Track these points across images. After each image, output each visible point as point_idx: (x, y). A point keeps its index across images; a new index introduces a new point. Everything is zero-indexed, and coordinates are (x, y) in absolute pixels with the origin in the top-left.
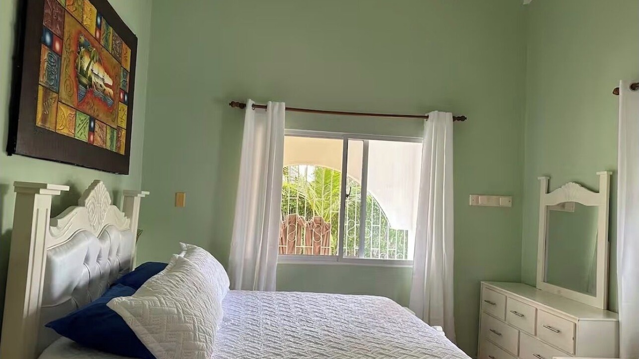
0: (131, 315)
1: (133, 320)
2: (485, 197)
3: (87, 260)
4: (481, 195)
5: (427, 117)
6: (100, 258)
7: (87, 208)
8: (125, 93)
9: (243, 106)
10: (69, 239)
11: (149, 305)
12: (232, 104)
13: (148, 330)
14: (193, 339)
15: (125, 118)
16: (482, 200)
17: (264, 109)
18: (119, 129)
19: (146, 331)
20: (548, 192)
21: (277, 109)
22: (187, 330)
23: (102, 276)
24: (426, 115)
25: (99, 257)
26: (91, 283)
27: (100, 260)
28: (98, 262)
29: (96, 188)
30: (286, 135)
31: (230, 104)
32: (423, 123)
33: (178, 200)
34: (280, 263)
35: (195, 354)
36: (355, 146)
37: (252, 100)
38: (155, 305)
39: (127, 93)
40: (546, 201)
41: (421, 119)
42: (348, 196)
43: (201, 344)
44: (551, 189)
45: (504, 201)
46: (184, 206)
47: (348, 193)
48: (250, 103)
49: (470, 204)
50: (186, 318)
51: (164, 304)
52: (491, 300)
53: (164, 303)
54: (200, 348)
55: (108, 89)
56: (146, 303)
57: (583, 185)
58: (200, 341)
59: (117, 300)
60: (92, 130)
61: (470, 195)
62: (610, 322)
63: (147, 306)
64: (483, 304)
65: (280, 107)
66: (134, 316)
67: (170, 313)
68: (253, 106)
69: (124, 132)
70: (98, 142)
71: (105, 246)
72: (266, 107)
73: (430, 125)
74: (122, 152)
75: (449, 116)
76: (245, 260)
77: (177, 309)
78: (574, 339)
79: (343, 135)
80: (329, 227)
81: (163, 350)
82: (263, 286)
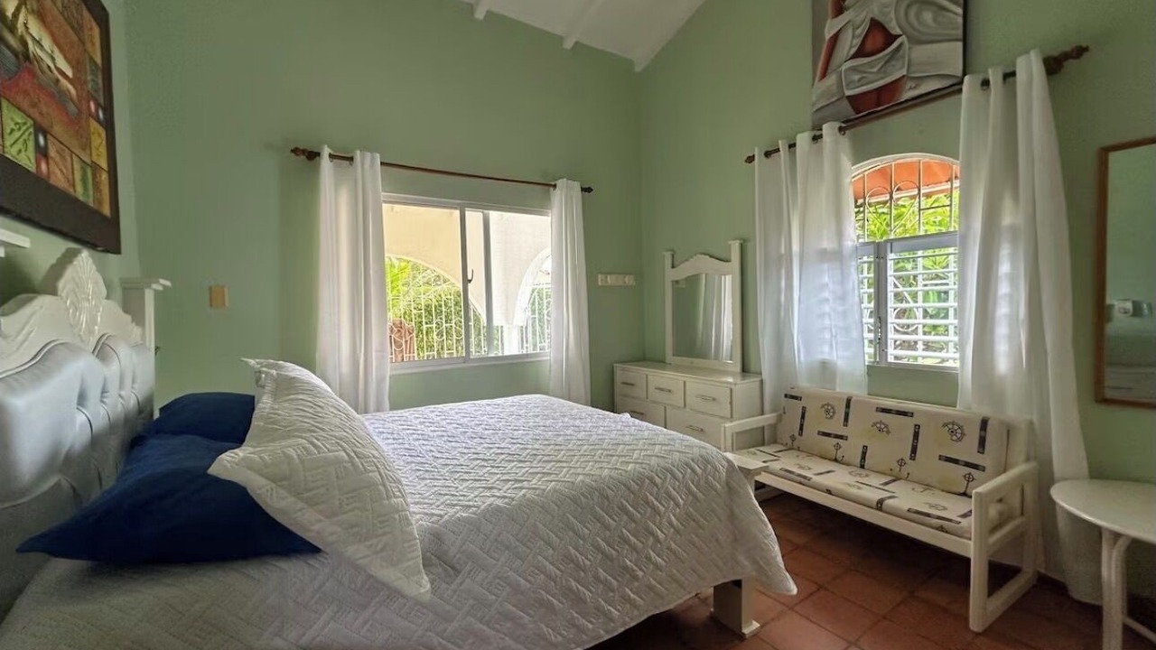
0: (269, 482)
1: (272, 489)
2: (614, 276)
3: (82, 399)
4: (610, 273)
5: (555, 186)
6: (105, 395)
7: (62, 299)
8: (98, 105)
9: (313, 156)
10: (33, 359)
11: (298, 455)
12: (295, 151)
13: (307, 501)
14: (385, 496)
15: (103, 150)
16: (611, 280)
17: (348, 162)
18: (95, 167)
19: (300, 505)
20: (673, 267)
21: (368, 165)
22: (371, 485)
23: (112, 427)
24: (553, 183)
25: (104, 391)
26: (96, 441)
27: (106, 397)
28: (102, 401)
29: (75, 263)
30: (385, 202)
31: (292, 151)
32: (549, 191)
33: (215, 297)
34: (394, 373)
35: (395, 519)
36: (474, 218)
37: (329, 147)
38: (309, 453)
39: (101, 106)
40: (671, 275)
41: (547, 187)
42: (470, 281)
43: (399, 499)
44: (676, 263)
45: (629, 280)
46: (227, 304)
47: (469, 278)
48: (326, 151)
49: (600, 284)
50: (365, 464)
51: (320, 448)
52: (629, 382)
53: (321, 445)
54: (400, 508)
55: (64, 82)
56: (291, 451)
57: (711, 257)
58: (396, 497)
59: (228, 458)
60: (42, 153)
61: (600, 276)
62: (752, 383)
63: (296, 457)
64: (618, 387)
65: (373, 159)
66: (275, 482)
67: (338, 461)
68: (331, 156)
69: (104, 176)
70: (59, 180)
71: (112, 370)
72: (351, 159)
73: (558, 196)
74: (106, 211)
75: (577, 186)
76: (340, 375)
77: (347, 453)
78: (731, 403)
79: (458, 204)
80: (413, 330)
81: (339, 529)
82: (372, 406)
